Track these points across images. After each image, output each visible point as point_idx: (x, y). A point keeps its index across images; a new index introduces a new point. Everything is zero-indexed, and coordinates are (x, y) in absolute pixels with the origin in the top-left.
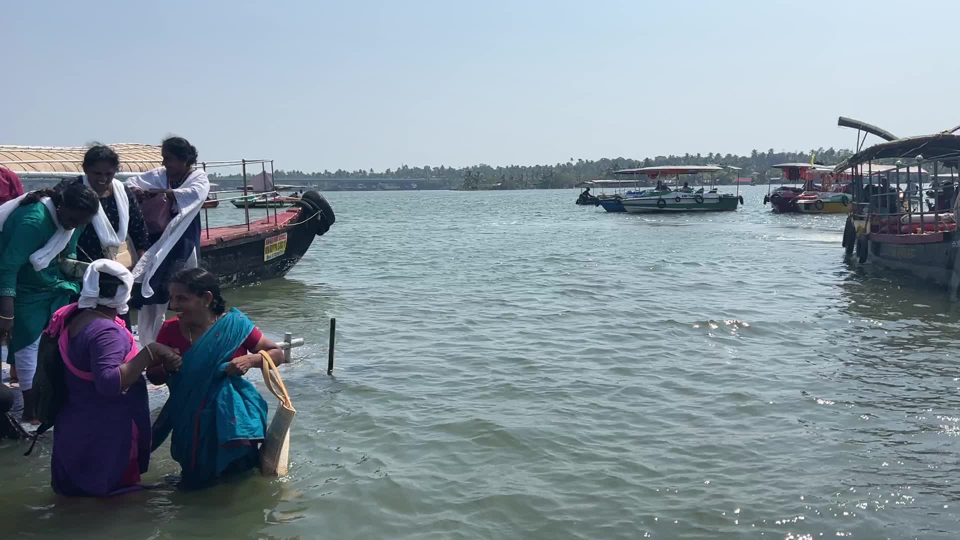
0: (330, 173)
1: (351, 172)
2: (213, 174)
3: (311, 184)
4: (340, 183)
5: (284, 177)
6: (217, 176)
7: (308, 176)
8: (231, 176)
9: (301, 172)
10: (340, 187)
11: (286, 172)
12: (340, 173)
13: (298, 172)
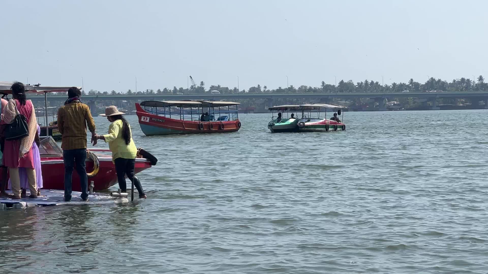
0: (417, 85)
1: (449, 81)
2: (256, 86)
3: (389, 101)
4: (432, 98)
5: (351, 91)
6: (262, 89)
7: (387, 88)
8: (280, 90)
9: (377, 83)
10: (430, 103)
11: (355, 84)
12: (432, 83)
13: (372, 82)
